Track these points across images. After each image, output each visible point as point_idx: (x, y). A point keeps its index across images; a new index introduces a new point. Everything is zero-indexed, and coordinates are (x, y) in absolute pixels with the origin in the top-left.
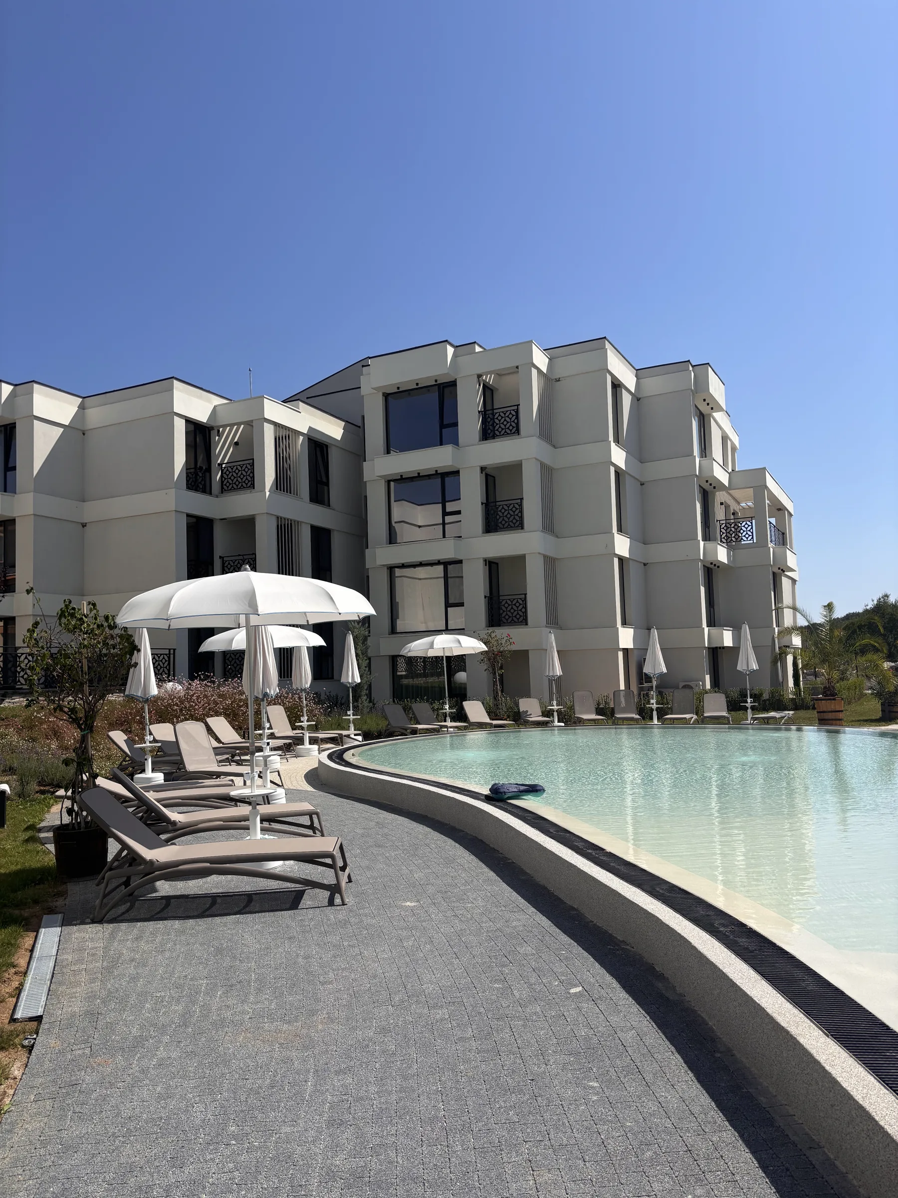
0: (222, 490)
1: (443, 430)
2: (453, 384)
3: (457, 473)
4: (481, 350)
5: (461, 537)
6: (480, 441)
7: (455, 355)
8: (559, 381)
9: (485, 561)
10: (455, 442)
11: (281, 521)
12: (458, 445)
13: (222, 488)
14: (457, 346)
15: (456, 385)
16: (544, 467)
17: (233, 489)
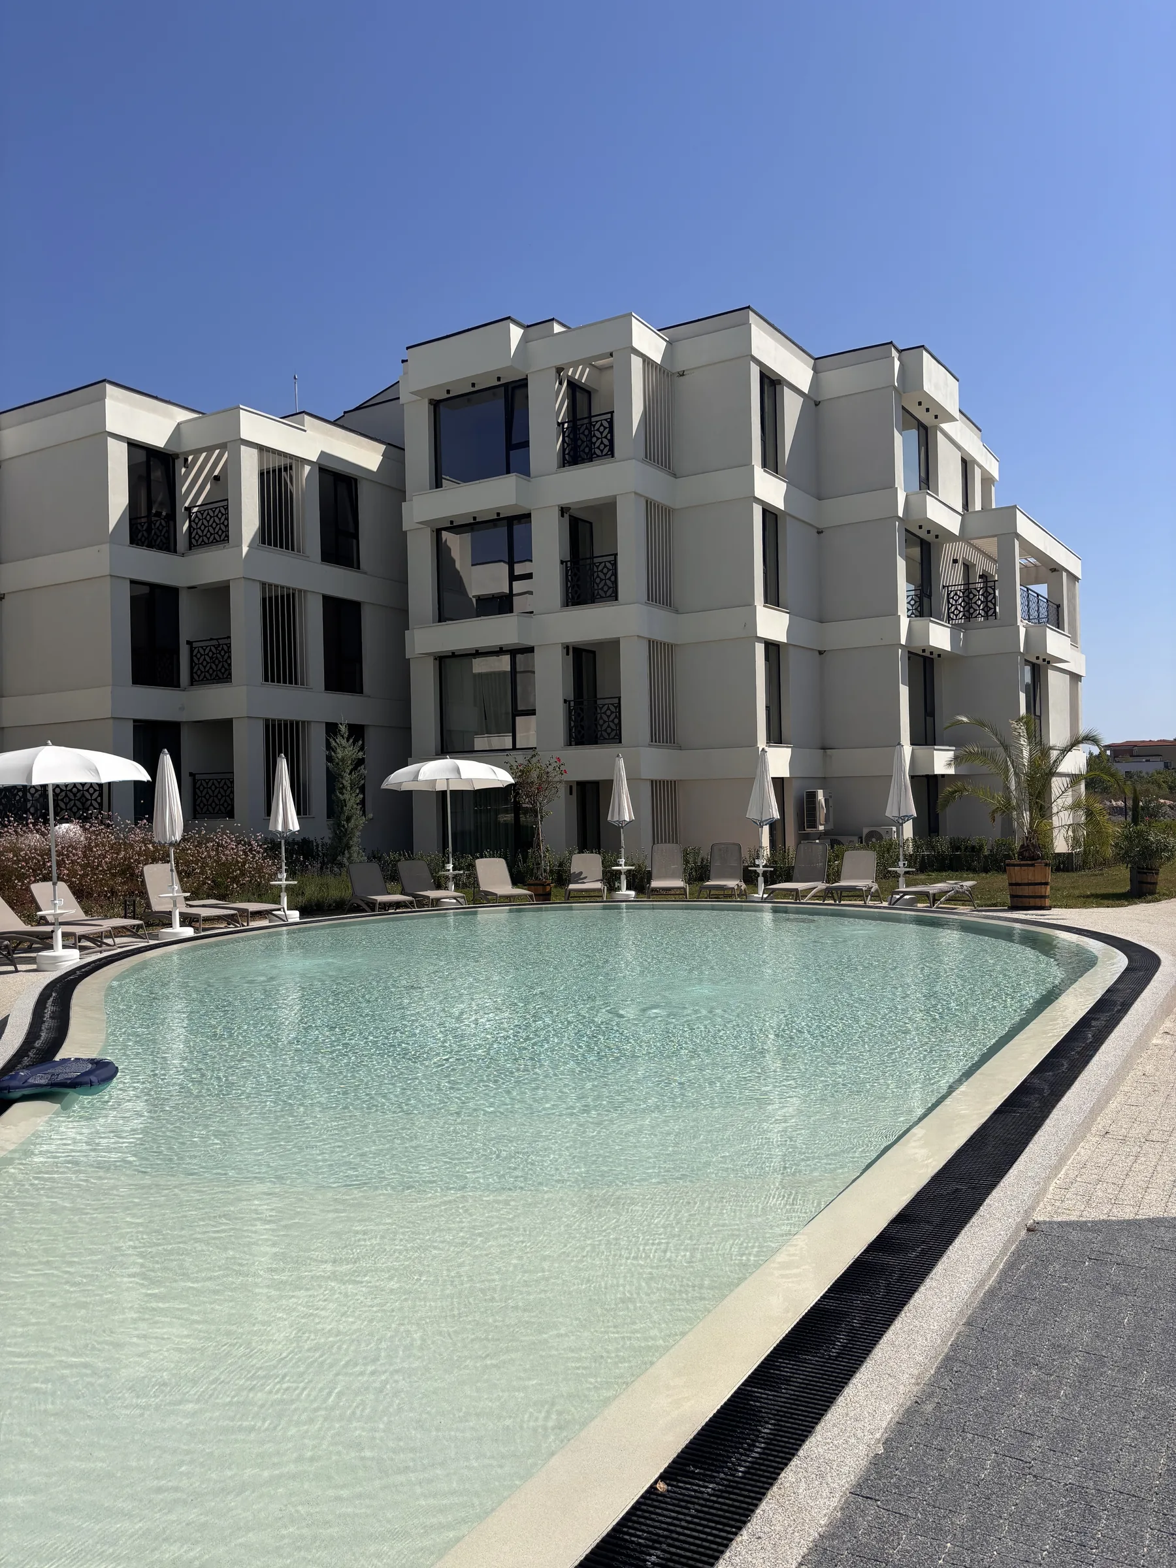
0: (191, 546)
1: (511, 452)
2: (523, 384)
3: (527, 517)
4: (562, 329)
5: (532, 612)
6: (559, 467)
7: (524, 340)
8: (683, 375)
9: (567, 648)
10: (525, 471)
11: (270, 590)
12: (529, 475)
13: (190, 543)
14: (528, 326)
15: (526, 385)
16: (650, 505)
17: (204, 544)
